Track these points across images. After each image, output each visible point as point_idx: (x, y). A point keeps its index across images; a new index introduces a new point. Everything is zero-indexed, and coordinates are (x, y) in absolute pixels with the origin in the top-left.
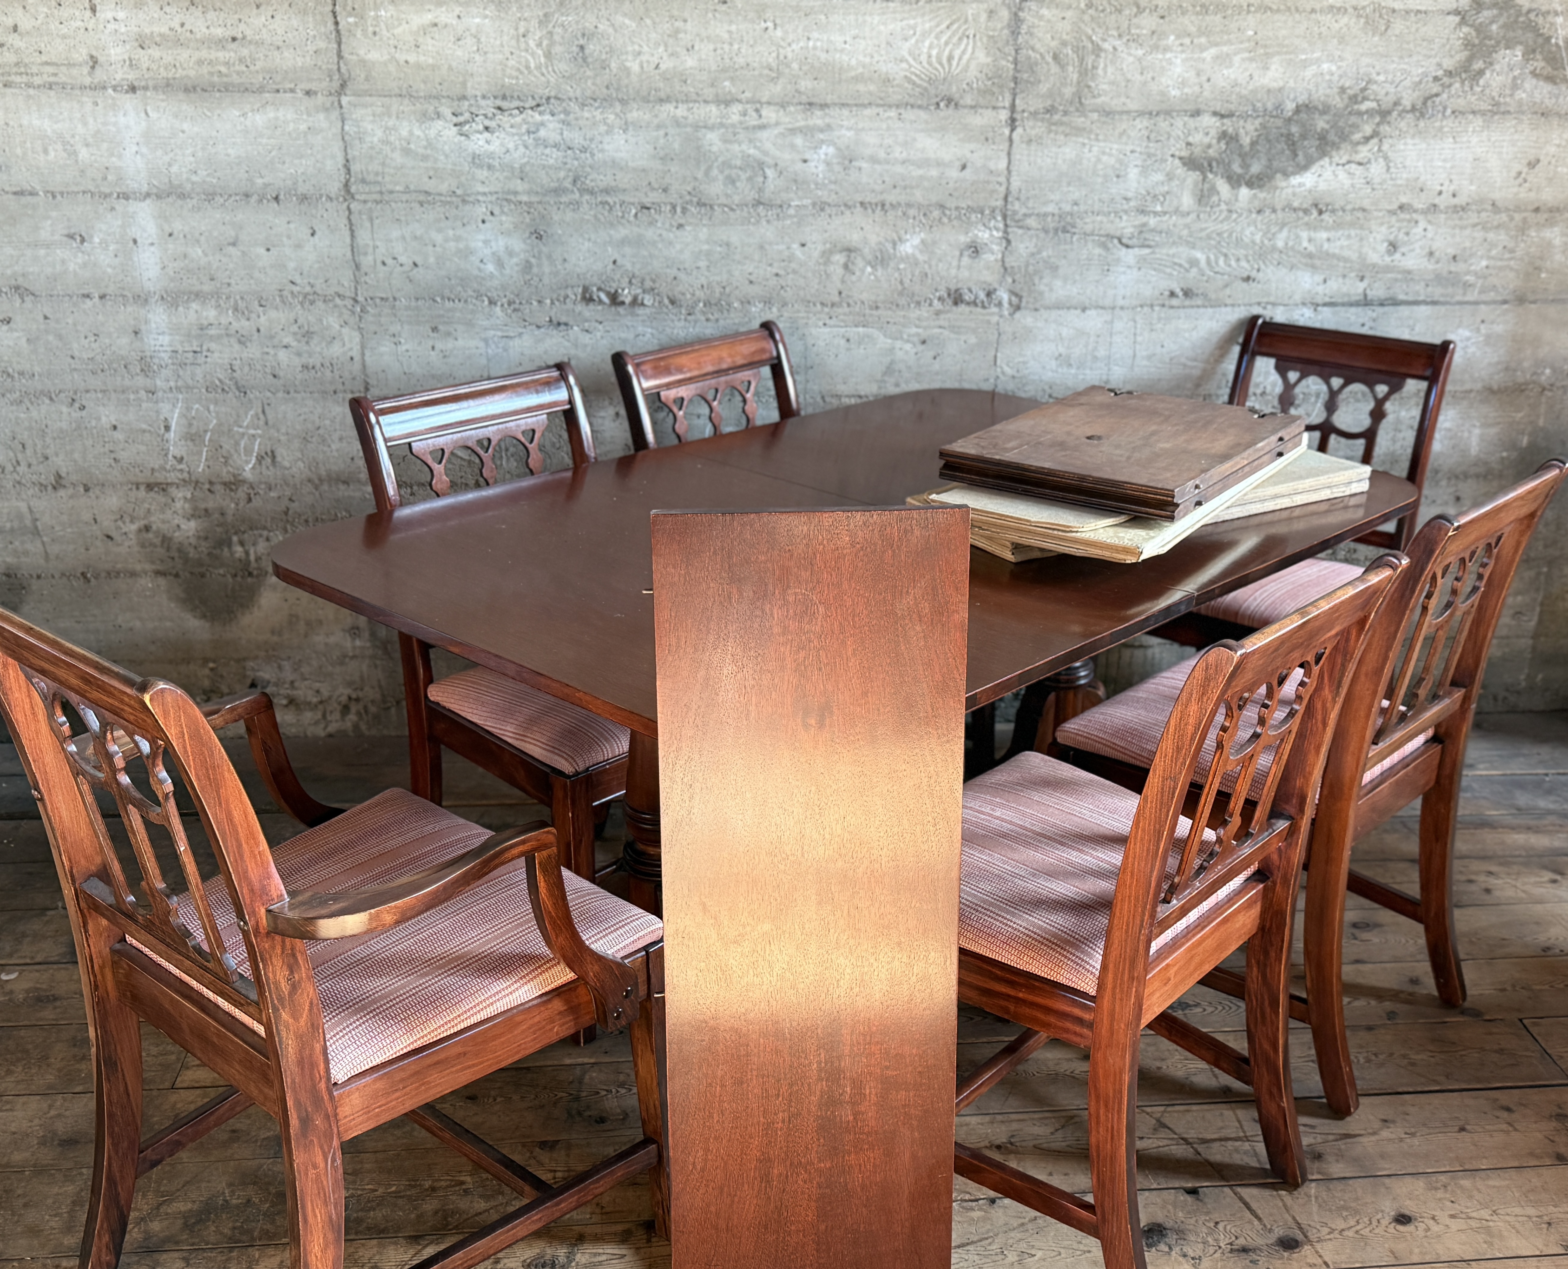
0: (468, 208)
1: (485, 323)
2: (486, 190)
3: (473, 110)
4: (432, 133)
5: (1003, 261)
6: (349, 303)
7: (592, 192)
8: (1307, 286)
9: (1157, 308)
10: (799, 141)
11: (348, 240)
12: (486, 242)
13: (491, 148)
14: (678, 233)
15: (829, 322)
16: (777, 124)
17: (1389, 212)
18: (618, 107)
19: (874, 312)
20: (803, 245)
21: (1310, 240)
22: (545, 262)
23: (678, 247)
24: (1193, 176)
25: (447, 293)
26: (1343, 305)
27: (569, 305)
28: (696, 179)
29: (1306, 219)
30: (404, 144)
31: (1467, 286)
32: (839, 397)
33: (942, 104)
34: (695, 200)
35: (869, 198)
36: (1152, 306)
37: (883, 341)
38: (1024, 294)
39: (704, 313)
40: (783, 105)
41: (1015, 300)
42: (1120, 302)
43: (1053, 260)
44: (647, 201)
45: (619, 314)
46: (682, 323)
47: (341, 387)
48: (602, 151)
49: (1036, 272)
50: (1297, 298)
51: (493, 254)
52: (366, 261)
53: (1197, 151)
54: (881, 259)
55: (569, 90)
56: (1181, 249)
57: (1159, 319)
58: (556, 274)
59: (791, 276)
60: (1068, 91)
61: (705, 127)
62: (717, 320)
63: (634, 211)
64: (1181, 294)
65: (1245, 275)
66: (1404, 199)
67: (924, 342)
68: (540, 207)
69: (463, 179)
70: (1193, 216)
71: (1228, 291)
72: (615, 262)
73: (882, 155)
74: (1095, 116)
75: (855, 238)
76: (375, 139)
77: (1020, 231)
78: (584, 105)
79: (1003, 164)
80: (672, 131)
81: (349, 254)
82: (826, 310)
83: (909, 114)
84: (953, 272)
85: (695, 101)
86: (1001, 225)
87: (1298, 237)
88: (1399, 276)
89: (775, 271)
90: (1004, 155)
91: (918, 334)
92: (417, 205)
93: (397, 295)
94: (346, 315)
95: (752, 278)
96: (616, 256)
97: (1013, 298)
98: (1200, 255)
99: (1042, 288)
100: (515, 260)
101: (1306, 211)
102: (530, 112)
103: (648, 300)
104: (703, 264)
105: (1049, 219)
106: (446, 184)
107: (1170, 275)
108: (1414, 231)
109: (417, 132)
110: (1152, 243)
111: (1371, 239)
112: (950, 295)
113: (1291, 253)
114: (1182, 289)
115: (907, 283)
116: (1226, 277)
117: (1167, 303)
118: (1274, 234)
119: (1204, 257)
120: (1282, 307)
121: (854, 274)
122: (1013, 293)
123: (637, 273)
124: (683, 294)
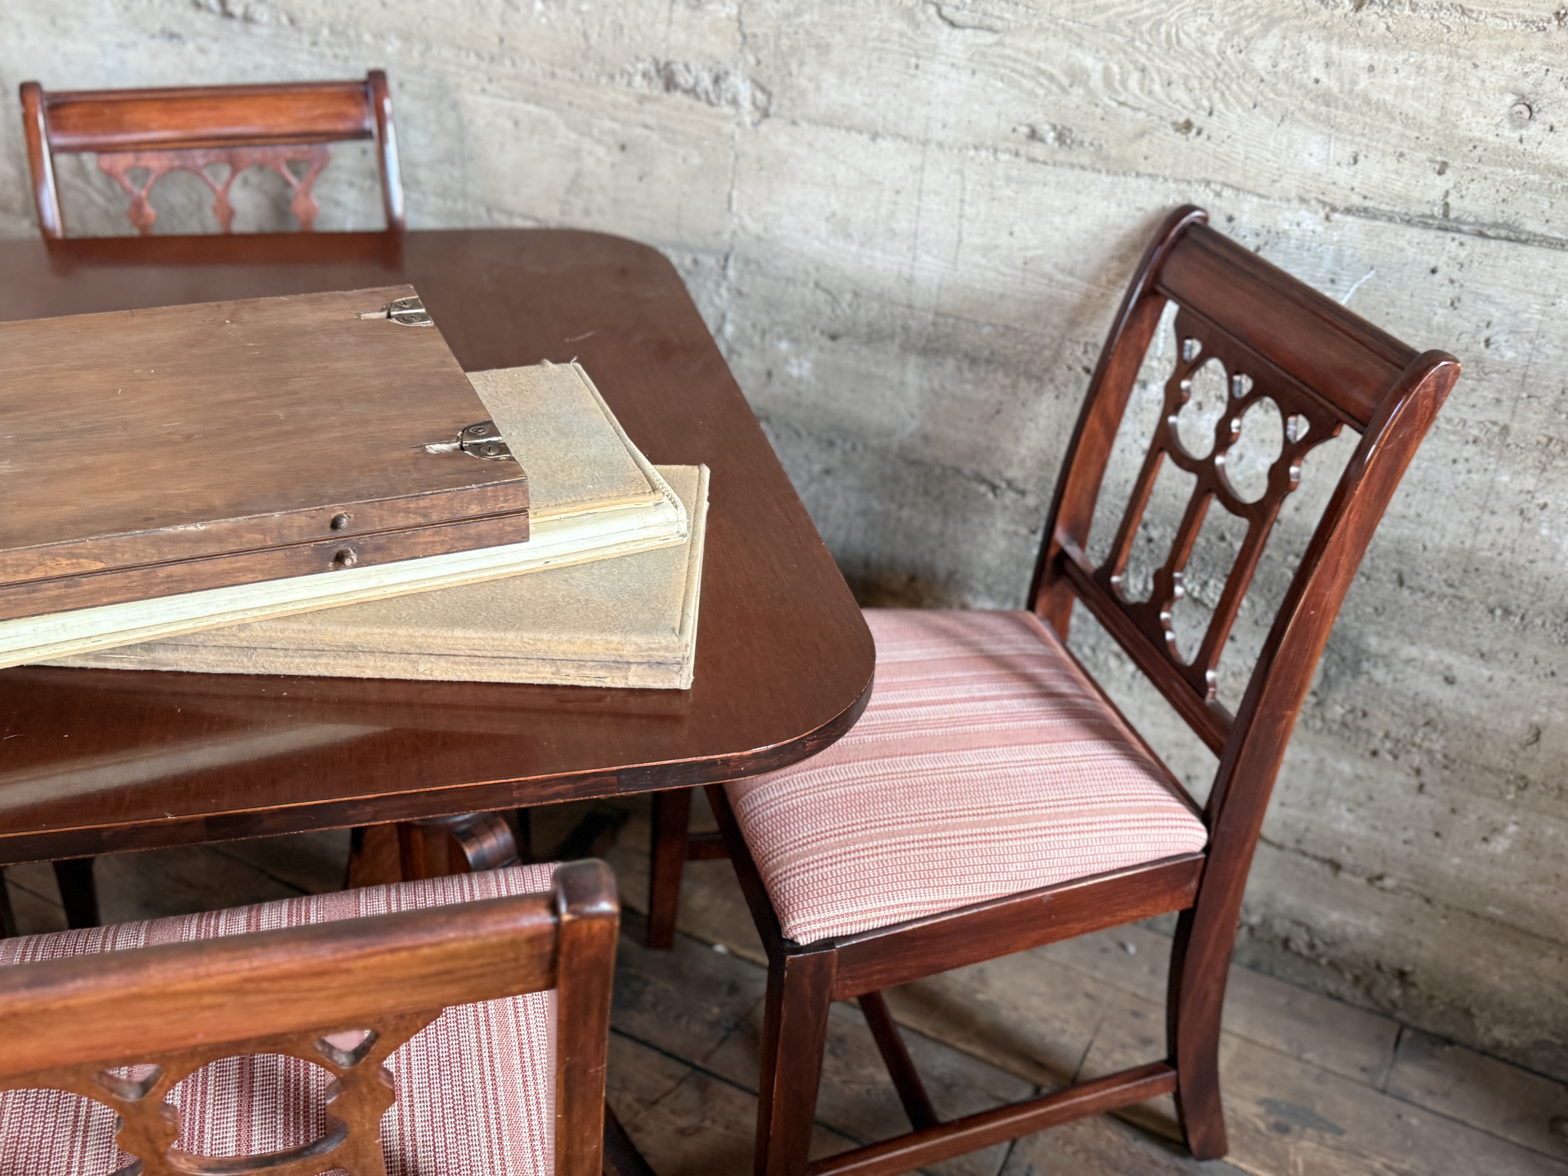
1: (98, 22)
5: (740, 22)
8: (1314, 163)
9: (1004, 157)
15: (487, 86)
17: (1528, 22)
19: (549, 82)
21: (1328, 65)
26: (1391, 218)
29: (1325, 14)
32: (510, 214)
36: (996, 151)
37: (564, 136)
38: (775, 90)
39: (330, 45)
41: (761, 98)
42: (939, 134)
43: (821, 32)
45: (232, 32)
46: (305, 57)
49: (794, 50)
50: (1290, 184)
56: (1053, 44)
57: (1008, 179)
62: (345, 57)
64: (1051, 136)
65: (1182, 120)
67: (623, 148)
71: (1143, 146)
82: (484, 65)
84: (661, 29)
87: (1301, 52)
88: (1537, 178)
91: (613, 132)
97: (759, 95)
98: (1089, 62)
99: (803, 83)
103: (262, 15)
107: (1031, 93)
110: (999, 24)
111: (1474, 83)
112: (658, 71)
113: (1282, 86)
114: (1054, 128)
115: (594, 39)
116: (1141, 115)
117: (1023, 150)
118: (1248, 40)
119: (1100, 67)
120: (1255, 199)
121: (517, 10)
122: (758, 84)
124: (303, 11)
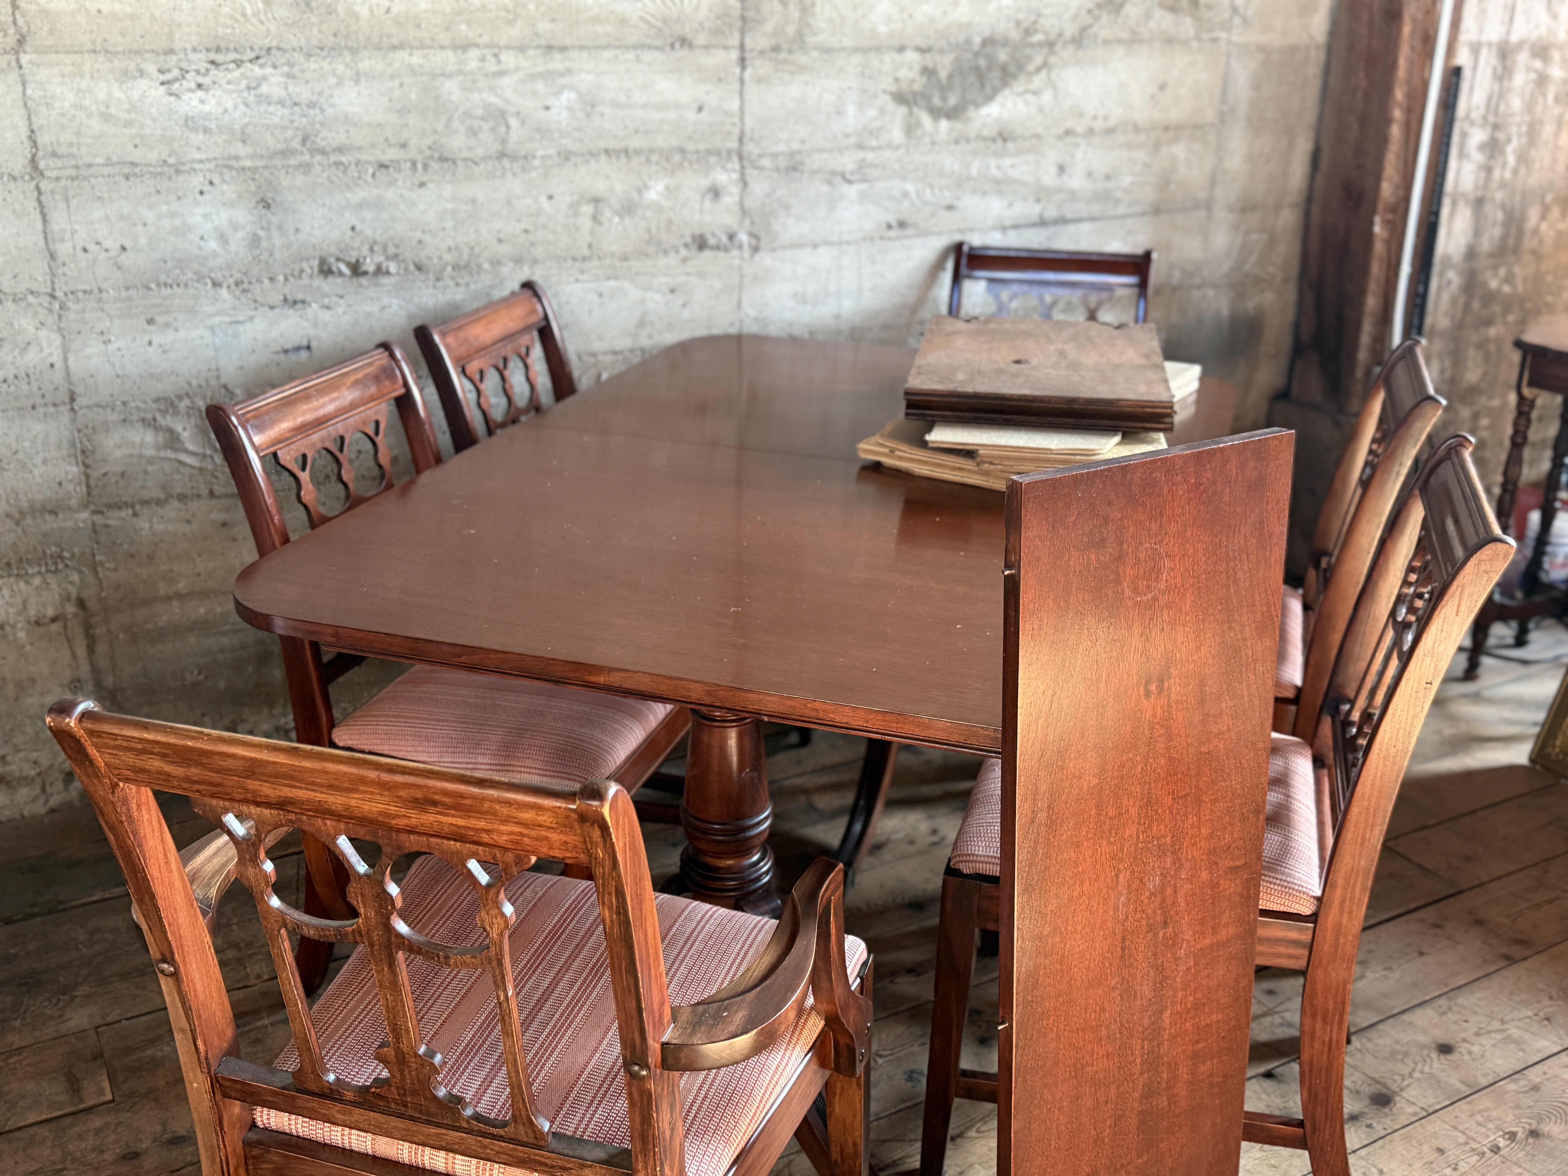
0: (181, 178)
1: (211, 309)
2: (203, 156)
3: (184, 65)
4: (135, 94)
5: (741, 203)
6: (45, 300)
7: (323, 152)
8: (997, 211)
9: (877, 241)
10: (540, 86)
11: (39, 226)
12: (206, 216)
13: (206, 108)
14: (421, 191)
15: (581, 277)
16: (517, 69)
17: (1057, 137)
18: (348, 57)
19: (623, 264)
20: (551, 198)
21: (997, 167)
22: (275, 233)
23: (421, 207)
24: (902, 110)
25: (163, 278)
26: (1025, 226)
27: (305, 280)
28: (435, 132)
29: (994, 147)
30: (103, 109)
31: (1117, 202)
33: (677, 45)
34: (436, 155)
35: (614, 144)
36: (872, 239)
37: (634, 293)
38: (762, 235)
39: (453, 278)
40: (522, 49)
41: (754, 242)
42: (846, 237)
43: (786, 199)
44: (385, 158)
45: (361, 285)
46: (430, 291)
47: (40, 401)
48: (333, 105)
49: (772, 212)
50: (990, 222)
51: (216, 229)
52: (63, 249)
53: (904, 86)
54: (628, 209)
55: (292, 39)
56: (894, 182)
57: (879, 251)
58: (288, 246)
59: (540, 231)
60: (791, 30)
61: (443, 75)
62: (467, 284)
63: (370, 171)
64: (896, 225)
65: (947, 204)
67: (673, 291)
68: (266, 173)
69: (175, 145)
70: (903, 149)
71: (934, 220)
72: (353, 229)
73: (622, 99)
74: (815, 54)
75: (601, 187)
76: (66, 104)
77: (755, 172)
78: (309, 55)
79: (735, 105)
80: (407, 80)
81: (41, 242)
82: (578, 265)
83: (648, 56)
84: (697, 217)
85: (431, 47)
86: (737, 166)
87: (988, 164)
88: (1067, 196)
89: (523, 226)
90: (736, 96)
91: (667, 283)
92: (122, 180)
93: (104, 286)
94: (43, 314)
95: (501, 236)
96: (354, 222)
97: (753, 240)
98: (910, 187)
99: (778, 227)
100: (240, 234)
101: (994, 140)
102: (248, 65)
103: (393, 267)
104: (449, 224)
105: (781, 158)
106: (156, 152)
107: (887, 207)
108: (1077, 153)
109: (118, 94)
110: (870, 178)
111: (1045, 164)
112: (694, 241)
113: (982, 181)
114: (897, 221)
115: (654, 232)
116: (932, 206)
117: (884, 235)
118: (969, 164)
119: (913, 188)
121: (602, 225)
122: (752, 235)
123: (379, 239)
124: (430, 258)
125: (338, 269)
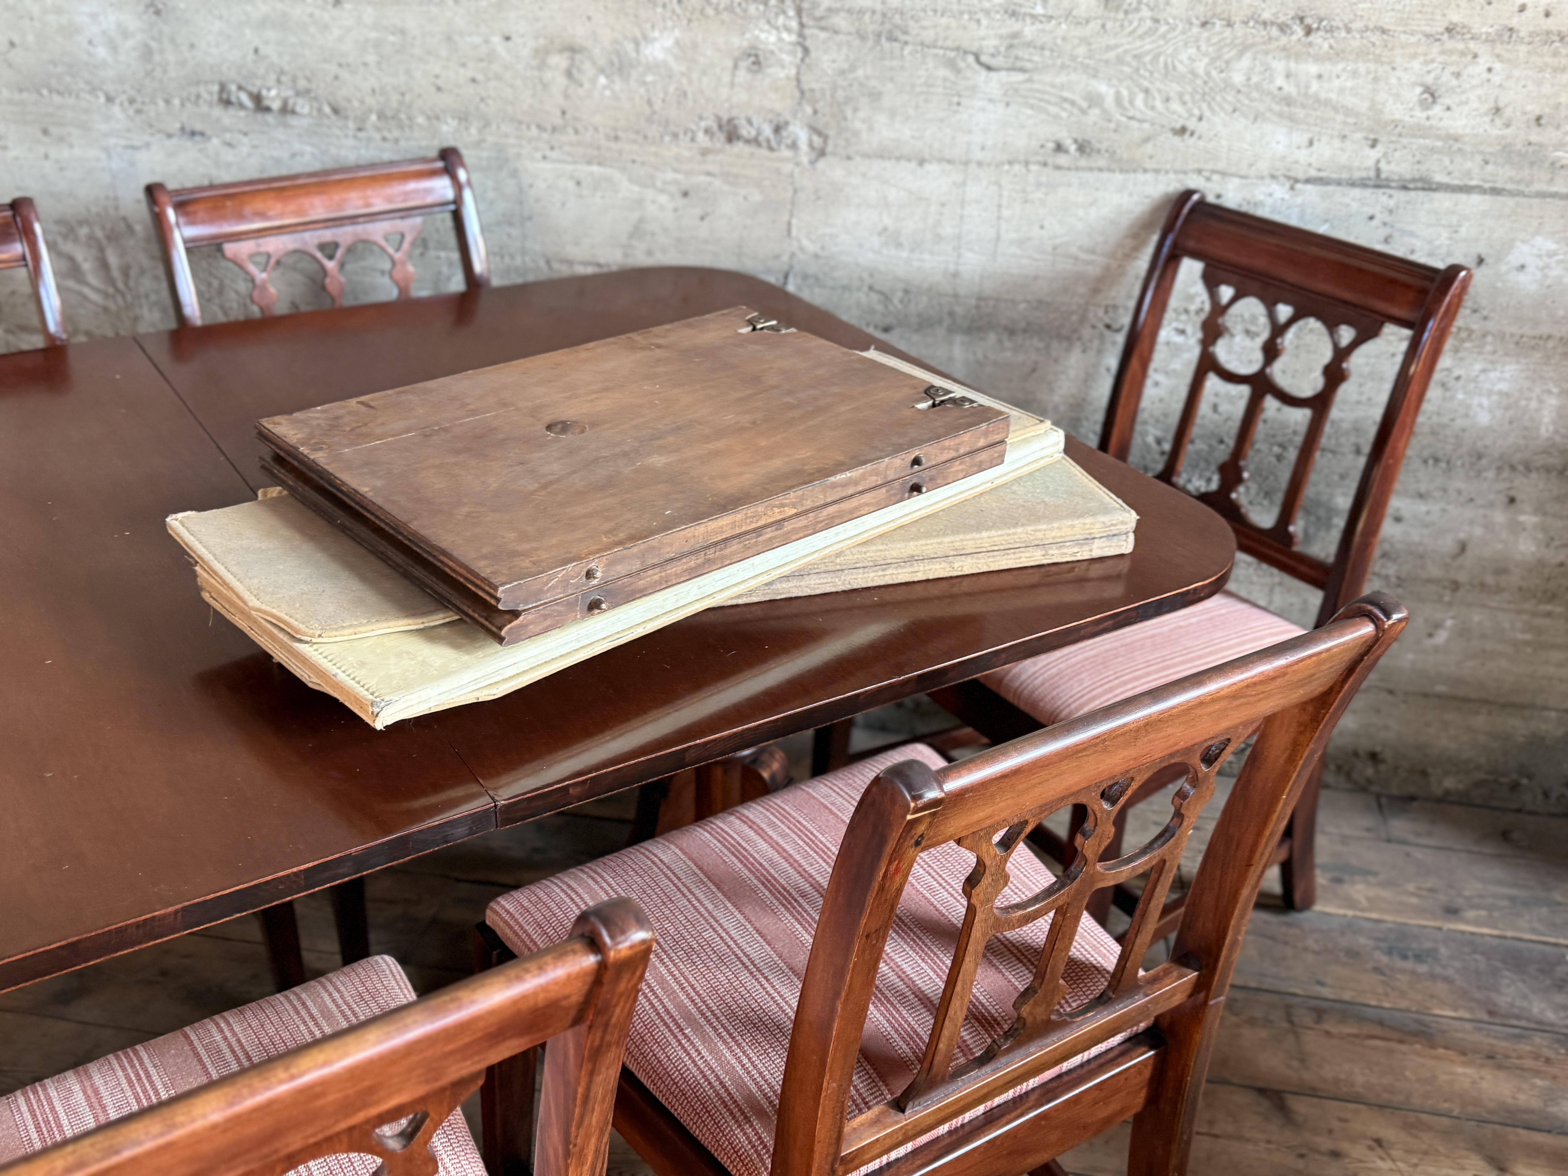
1: (104, 127)
5: (798, 80)
8: (1281, 149)
9: (1034, 168)
12: (93, 16)
14: (336, 12)
15: (549, 153)
17: (1428, 36)
19: (613, 145)
20: (508, 39)
21: (1288, 76)
22: (168, 46)
23: (336, 32)
25: (54, 82)
26: (1339, 183)
27: (204, 108)
29: (1284, 40)
31: (1557, 167)
32: (570, 263)
36: (1027, 163)
37: (628, 189)
38: (831, 133)
39: (378, 129)
41: (817, 141)
42: (978, 155)
43: (873, 83)
45: (267, 124)
46: (350, 142)
49: (848, 100)
50: (1263, 166)
51: (104, 33)
54: (619, 66)
56: (1074, 77)
57: (1038, 185)
58: (183, 63)
59: (493, 83)
62: (397, 141)
64: (1073, 148)
65: (1178, 126)
66: (1455, 17)
67: (685, 194)
70: (1095, 26)
71: (1149, 148)
75: (579, 32)
77: (823, 35)
82: (545, 136)
84: (724, 92)
86: (794, 24)
87: (1268, 68)
88: (1439, 144)
89: (470, 74)
91: (676, 182)
95: (440, 83)
96: (257, 42)
97: (816, 138)
98: (1103, 88)
99: (857, 125)
100: (130, 43)
101: (1283, 28)
103: (303, 106)
104: (371, 59)
105: (867, 17)
107: (1057, 117)
108: (1471, 70)
110: (1029, 65)
111: (1393, 81)
112: (720, 127)
113: (1255, 95)
114: (1076, 141)
115: (658, 105)
116: (1146, 126)
117: (1050, 160)
118: (1227, 62)
119: (1112, 92)
120: (1237, 181)
121: (581, 85)
122: (814, 130)
123: (286, 68)
124: (349, 101)
125: (238, 98)
